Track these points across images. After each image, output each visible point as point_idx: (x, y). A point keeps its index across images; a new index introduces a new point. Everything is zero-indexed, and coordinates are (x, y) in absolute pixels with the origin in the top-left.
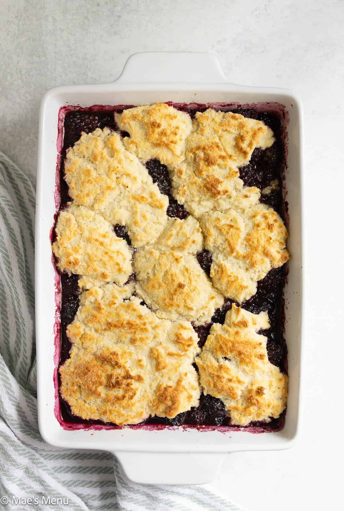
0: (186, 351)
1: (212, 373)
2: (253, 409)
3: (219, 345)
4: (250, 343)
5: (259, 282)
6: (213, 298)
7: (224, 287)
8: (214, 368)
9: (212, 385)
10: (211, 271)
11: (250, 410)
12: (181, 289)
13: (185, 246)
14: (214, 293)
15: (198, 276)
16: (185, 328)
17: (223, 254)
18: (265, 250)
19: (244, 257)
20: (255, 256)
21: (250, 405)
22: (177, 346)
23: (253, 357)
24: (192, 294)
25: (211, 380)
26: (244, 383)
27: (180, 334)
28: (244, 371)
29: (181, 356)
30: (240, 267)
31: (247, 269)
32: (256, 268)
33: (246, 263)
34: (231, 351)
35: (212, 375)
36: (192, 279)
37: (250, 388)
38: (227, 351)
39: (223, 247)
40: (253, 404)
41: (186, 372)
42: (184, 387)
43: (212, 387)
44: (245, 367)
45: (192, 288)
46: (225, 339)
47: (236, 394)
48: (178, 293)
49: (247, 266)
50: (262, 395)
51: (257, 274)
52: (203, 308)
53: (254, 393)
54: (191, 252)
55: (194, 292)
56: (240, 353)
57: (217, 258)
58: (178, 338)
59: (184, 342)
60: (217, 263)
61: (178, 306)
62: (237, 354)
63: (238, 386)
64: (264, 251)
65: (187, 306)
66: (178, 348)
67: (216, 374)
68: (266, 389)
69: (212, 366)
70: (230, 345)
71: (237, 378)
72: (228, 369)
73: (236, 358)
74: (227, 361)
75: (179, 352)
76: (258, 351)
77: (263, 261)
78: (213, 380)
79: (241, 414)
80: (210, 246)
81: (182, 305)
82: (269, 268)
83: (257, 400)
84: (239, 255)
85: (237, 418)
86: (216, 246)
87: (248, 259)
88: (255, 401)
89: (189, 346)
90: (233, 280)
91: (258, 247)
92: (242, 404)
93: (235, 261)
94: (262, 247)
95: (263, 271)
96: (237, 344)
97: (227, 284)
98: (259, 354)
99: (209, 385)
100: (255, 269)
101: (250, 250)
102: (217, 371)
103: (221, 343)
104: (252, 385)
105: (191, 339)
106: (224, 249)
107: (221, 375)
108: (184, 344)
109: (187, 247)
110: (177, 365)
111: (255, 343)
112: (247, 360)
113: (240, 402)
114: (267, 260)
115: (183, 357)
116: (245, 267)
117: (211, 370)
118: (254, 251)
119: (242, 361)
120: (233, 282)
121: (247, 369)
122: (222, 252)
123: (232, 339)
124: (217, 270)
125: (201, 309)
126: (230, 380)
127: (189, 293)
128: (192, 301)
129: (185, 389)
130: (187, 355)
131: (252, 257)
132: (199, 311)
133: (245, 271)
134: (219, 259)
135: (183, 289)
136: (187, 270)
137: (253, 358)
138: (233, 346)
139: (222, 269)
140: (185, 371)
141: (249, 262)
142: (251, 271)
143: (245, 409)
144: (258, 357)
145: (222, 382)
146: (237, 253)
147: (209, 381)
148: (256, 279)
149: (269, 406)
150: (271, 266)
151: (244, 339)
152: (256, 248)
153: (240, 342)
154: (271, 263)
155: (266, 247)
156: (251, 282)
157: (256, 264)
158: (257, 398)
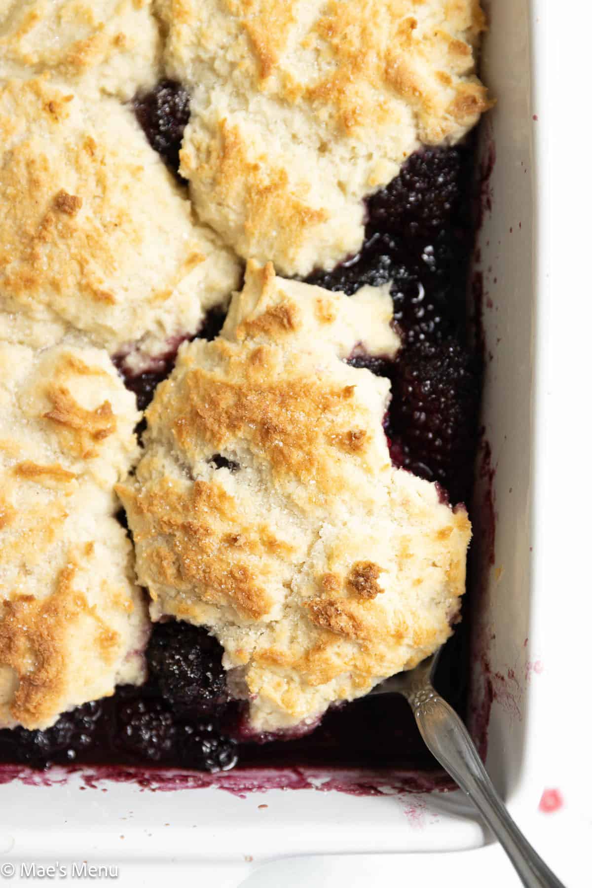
0: (87, 456)
1: (165, 519)
2: (338, 654)
3: (188, 409)
4: (307, 391)
5: (372, 203)
6: (193, 260)
7: (232, 217)
8: (173, 498)
9: (171, 571)
10: (182, 153)
11: (326, 661)
12: (64, 217)
13: (82, 56)
14: (197, 242)
15: (136, 171)
16: (83, 371)
17: (229, 88)
18: (389, 64)
19: (311, 96)
20: (349, 89)
21: (324, 637)
22: (54, 439)
23: (321, 440)
24: (110, 240)
25: (164, 550)
26: (290, 549)
27: (63, 392)
28: (289, 503)
29: (68, 476)
30: (294, 137)
31: (323, 148)
32: (358, 138)
33: (316, 120)
34: (233, 427)
35: (167, 530)
36: (110, 180)
37: (321, 568)
38: (216, 427)
39: (230, 57)
40: (334, 633)
41: (90, 540)
42: (81, 600)
43: (172, 580)
44: (292, 487)
45: (109, 216)
46: (212, 382)
47: (260, 593)
48: (55, 233)
49: (323, 133)
50: (371, 596)
51: (362, 164)
52: (156, 297)
53: (339, 593)
54: (111, 88)
55: (118, 233)
56: (266, 430)
57: (208, 102)
58: (56, 406)
59: (77, 421)
60: (206, 120)
61: (55, 286)
62: (254, 438)
63: (266, 566)
64: (386, 72)
65: (88, 286)
66: (55, 446)
67: (179, 519)
68: (387, 571)
69: (167, 494)
70: (227, 401)
71: (262, 530)
72: (223, 496)
73: (255, 450)
74: (224, 471)
75: (64, 464)
76: (339, 420)
77: (382, 111)
78: (172, 548)
79: (290, 680)
80: (180, 60)
81: (71, 281)
82: (409, 145)
83: (351, 617)
84: (289, 86)
85: (277, 696)
86: (205, 56)
87: (325, 104)
88: (343, 622)
89: (98, 436)
90: (266, 182)
91: (364, 55)
92: (293, 640)
93: (273, 111)
94: (378, 54)
95: (385, 155)
96: (252, 397)
97: (244, 203)
98: (346, 430)
99: (162, 572)
100: (352, 142)
101: (332, 69)
102: (185, 508)
103: (195, 398)
104: (329, 557)
105: (105, 410)
106: (233, 65)
107: (196, 523)
108: (77, 431)
109: (92, 59)
110: (55, 514)
111: (328, 390)
112: (297, 456)
113: (285, 629)
114: (401, 110)
115: (73, 480)
116: (314, 138)
117: (162, 511)
118: (348, 70)
119: (278, 459)
120: (268, 189)
121: (300, 494)
122: (225, 80)
123: (236, 379)
124: (204, 146)
125: (149, 301)
126: (232, 541)
127: (94, 234)
128: (109, 265)
129: (84, 604)
130: (93, 478)
131: (341, 92)
132: (139, 311)
133: (315, 153)
134: (212, 107)
135: (70, 214)
136: (90, 146)
137: (321, 449)
138: (239, 405)
139: (223, 138)
140: (86, 539)
141: (331, 116)
142: (339, 151)
143: (307, 656)
144: (341, 443)
145: (202, 551)
146: (285, 79)
147: (158, 555)
148: (360, 187)
149: (399, 636)
150: (418, 138)
151: (285, 376)
152: (355, 58)
153: (265, 386)
154: (417, 126)
155: (393, 54)
156: (342, 198)
157: (357, 123)
158: (356, 608)
